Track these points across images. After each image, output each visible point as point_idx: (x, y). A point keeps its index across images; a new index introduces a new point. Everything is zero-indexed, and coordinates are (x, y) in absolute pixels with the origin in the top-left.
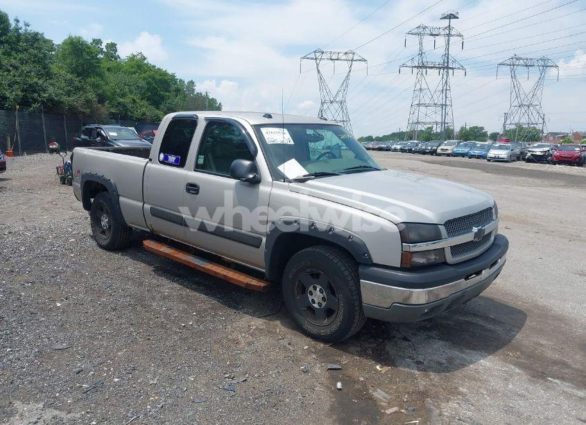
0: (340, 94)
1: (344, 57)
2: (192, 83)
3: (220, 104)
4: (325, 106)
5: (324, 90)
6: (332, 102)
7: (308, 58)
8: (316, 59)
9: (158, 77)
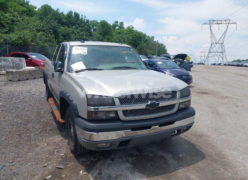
0: (221, 40)
1: (224, 22)
2: (153, 37)
3: (165, 46)
4: (213, 45)
5: (213, 38)
6: (216, 43)
7: (206, 24)
8: (210, 24)
9: (137, 35)
